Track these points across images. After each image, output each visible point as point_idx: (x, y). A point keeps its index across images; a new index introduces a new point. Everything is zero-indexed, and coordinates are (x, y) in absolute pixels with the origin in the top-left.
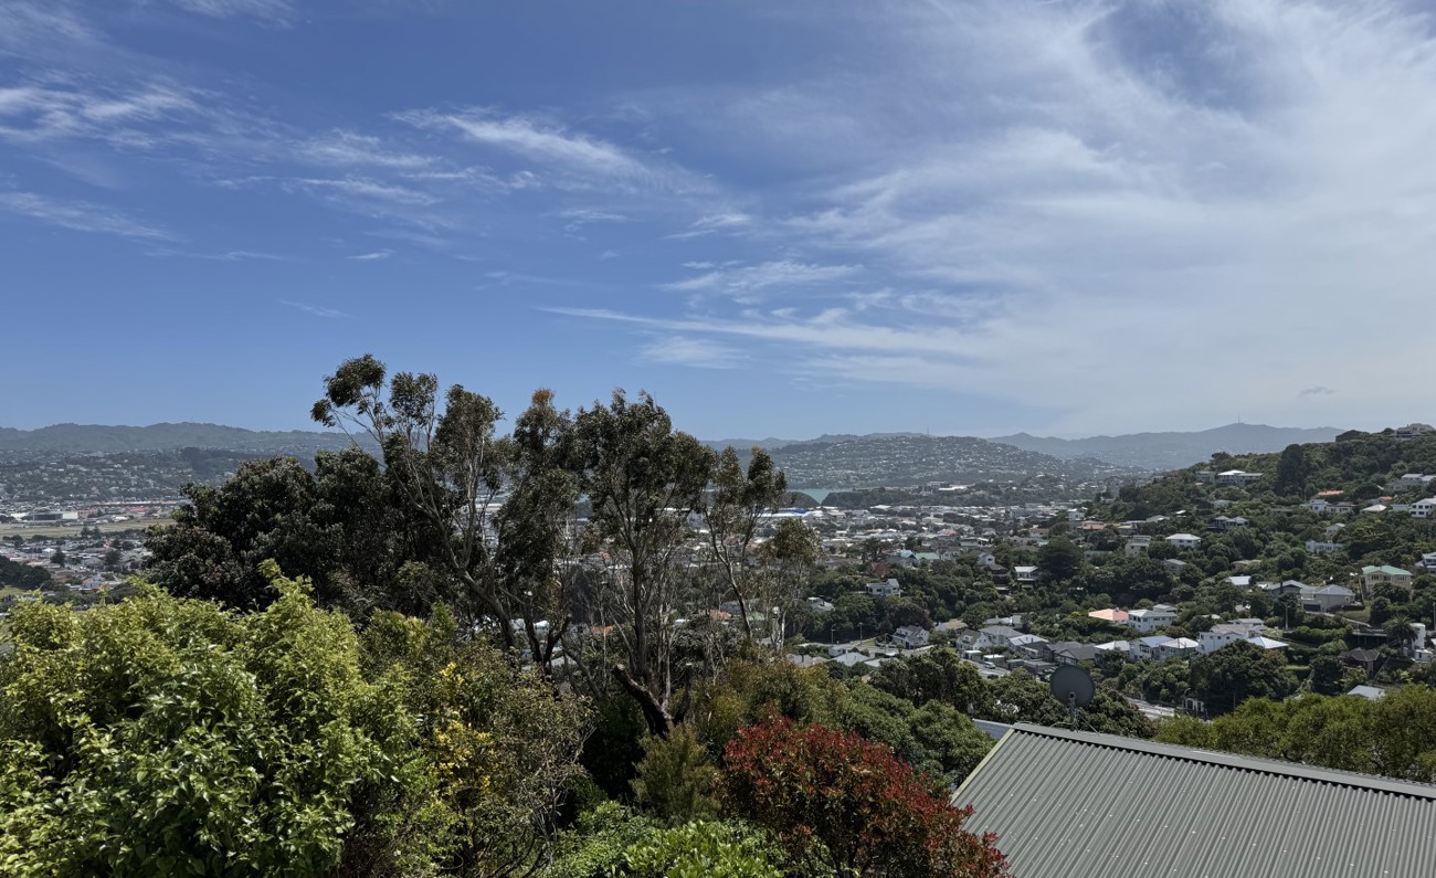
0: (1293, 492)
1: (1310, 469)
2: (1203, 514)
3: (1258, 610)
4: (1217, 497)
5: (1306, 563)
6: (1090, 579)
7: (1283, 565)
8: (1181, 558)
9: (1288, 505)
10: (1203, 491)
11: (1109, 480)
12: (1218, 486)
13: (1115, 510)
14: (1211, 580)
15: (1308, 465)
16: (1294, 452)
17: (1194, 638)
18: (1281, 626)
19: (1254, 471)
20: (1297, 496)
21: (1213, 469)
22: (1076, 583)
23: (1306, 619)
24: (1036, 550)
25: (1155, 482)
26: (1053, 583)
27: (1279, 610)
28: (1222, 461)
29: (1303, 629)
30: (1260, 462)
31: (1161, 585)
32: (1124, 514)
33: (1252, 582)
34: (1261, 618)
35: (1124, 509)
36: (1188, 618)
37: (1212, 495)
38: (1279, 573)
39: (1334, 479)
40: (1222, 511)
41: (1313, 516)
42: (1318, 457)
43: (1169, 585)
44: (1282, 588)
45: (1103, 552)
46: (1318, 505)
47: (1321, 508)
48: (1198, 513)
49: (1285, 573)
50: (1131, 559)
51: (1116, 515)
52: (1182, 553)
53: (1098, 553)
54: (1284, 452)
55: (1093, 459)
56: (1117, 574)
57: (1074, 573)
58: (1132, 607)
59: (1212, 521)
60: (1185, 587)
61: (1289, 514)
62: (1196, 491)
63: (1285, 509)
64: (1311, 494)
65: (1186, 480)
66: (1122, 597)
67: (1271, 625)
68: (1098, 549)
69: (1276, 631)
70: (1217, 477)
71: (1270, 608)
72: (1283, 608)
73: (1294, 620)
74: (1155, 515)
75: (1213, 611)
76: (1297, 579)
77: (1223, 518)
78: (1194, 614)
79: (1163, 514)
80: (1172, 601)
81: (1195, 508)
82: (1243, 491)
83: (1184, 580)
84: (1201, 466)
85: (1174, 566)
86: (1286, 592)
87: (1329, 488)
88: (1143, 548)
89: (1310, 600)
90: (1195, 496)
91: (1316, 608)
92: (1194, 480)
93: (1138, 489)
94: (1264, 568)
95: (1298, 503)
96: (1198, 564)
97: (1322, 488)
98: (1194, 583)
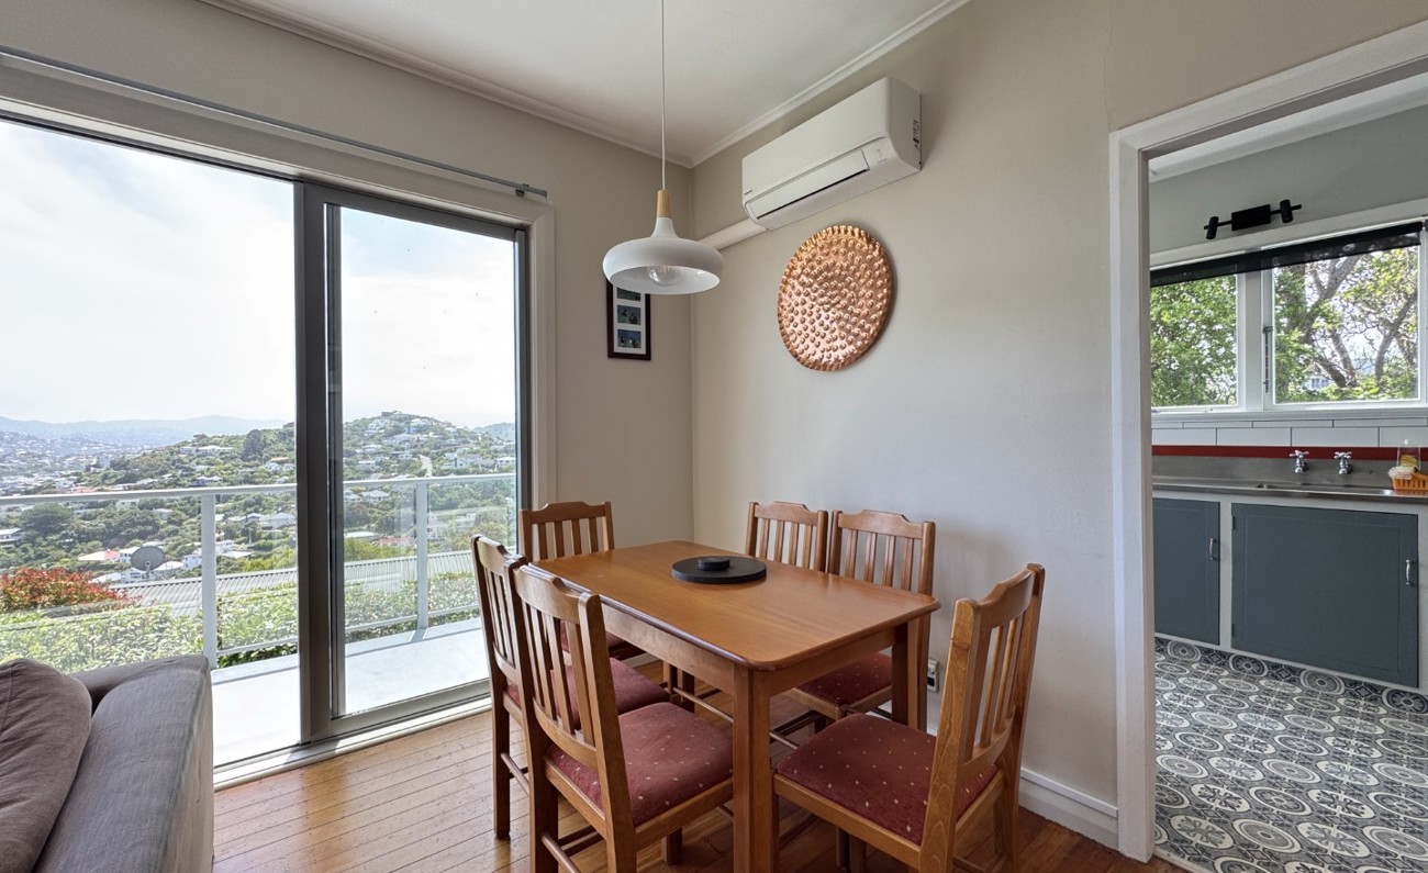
0: (254, 459)
1: (265, 445)
2: (186, 476)
3: (230, 535)
4: (198, 464)
5: (264, 502)
6: (80, 532)
7: (248, 505)
8: (168, 507)
9: (251, 467)
10: (187, 461)
11: (99, 455)
12: (198, 456)
13: (105, 477)
14: (193, 520)
15: (264, 442)
16: (255, 434)
17: (179, 561)
18: (246, 542)
19: (226, 446)
20: (257, 462)
21: (194, 446)
22: (66, 536)
23: (264, 536)
24: (19, 514)
25: (144, 455)
26: (39, 540)
27: (245, 533)
28: (202, 439)
29: (261, 542)
30: (230, 441)
31: (150, 528)
32: (114, 480)
33: (225, 518)
34: (232, 539)
35: (115, 476)
36: (174, 548)
37: (194, 462)
38: (245, 510)
39: (282, 450)
40: (202, 473)
41: (268, 473)
42: (271, 437)
43: (157, 527)
44: (247, 520)
45: (94, 510)
46: (271, 466)
47: (273, 468)
48: (182, 475)
49: (248, 510)
50: (121, 513)
51: (107, 481)
52: (168, 504)
53: (89, 511)
54: (249, 434)
55: (80, 439)
56: (109, 525)
57: (63, 528)
58: (122, 547)
59: (194, 480)
60: (171, 527)
61: (252, 473)
62: (180, 460)
63: (248, 470)
64: (268, 459)
65: (172, 453)
66: (113, 541)
67: (239, 543)
68: (89, 508)
69: (244, 546)
70: (197, 451)
71: (238, 532)
72: (247, 531)
73: (255, 538)
74: (144, 478)
75: (194, 540)
76: (256, 511)
77: (202, 477)
78: (179, 544)
79: (152, 477)
80: (162, 538)
81: (180, 472)
82: (218, 459)
83: (170, 522)
84: (185, 443)
85: (161, 514)
86: (250, 521)
87: (278, 455)
88: (134, 503)
89: (266, 524)
90: (179, 464)
91: (271, 528)
92: (179, 452)
93: (128, 461)
94: (234, 508)
95: (258, 466)
96: (182, 510)
97: (273, 456)
98: (179, 523)
